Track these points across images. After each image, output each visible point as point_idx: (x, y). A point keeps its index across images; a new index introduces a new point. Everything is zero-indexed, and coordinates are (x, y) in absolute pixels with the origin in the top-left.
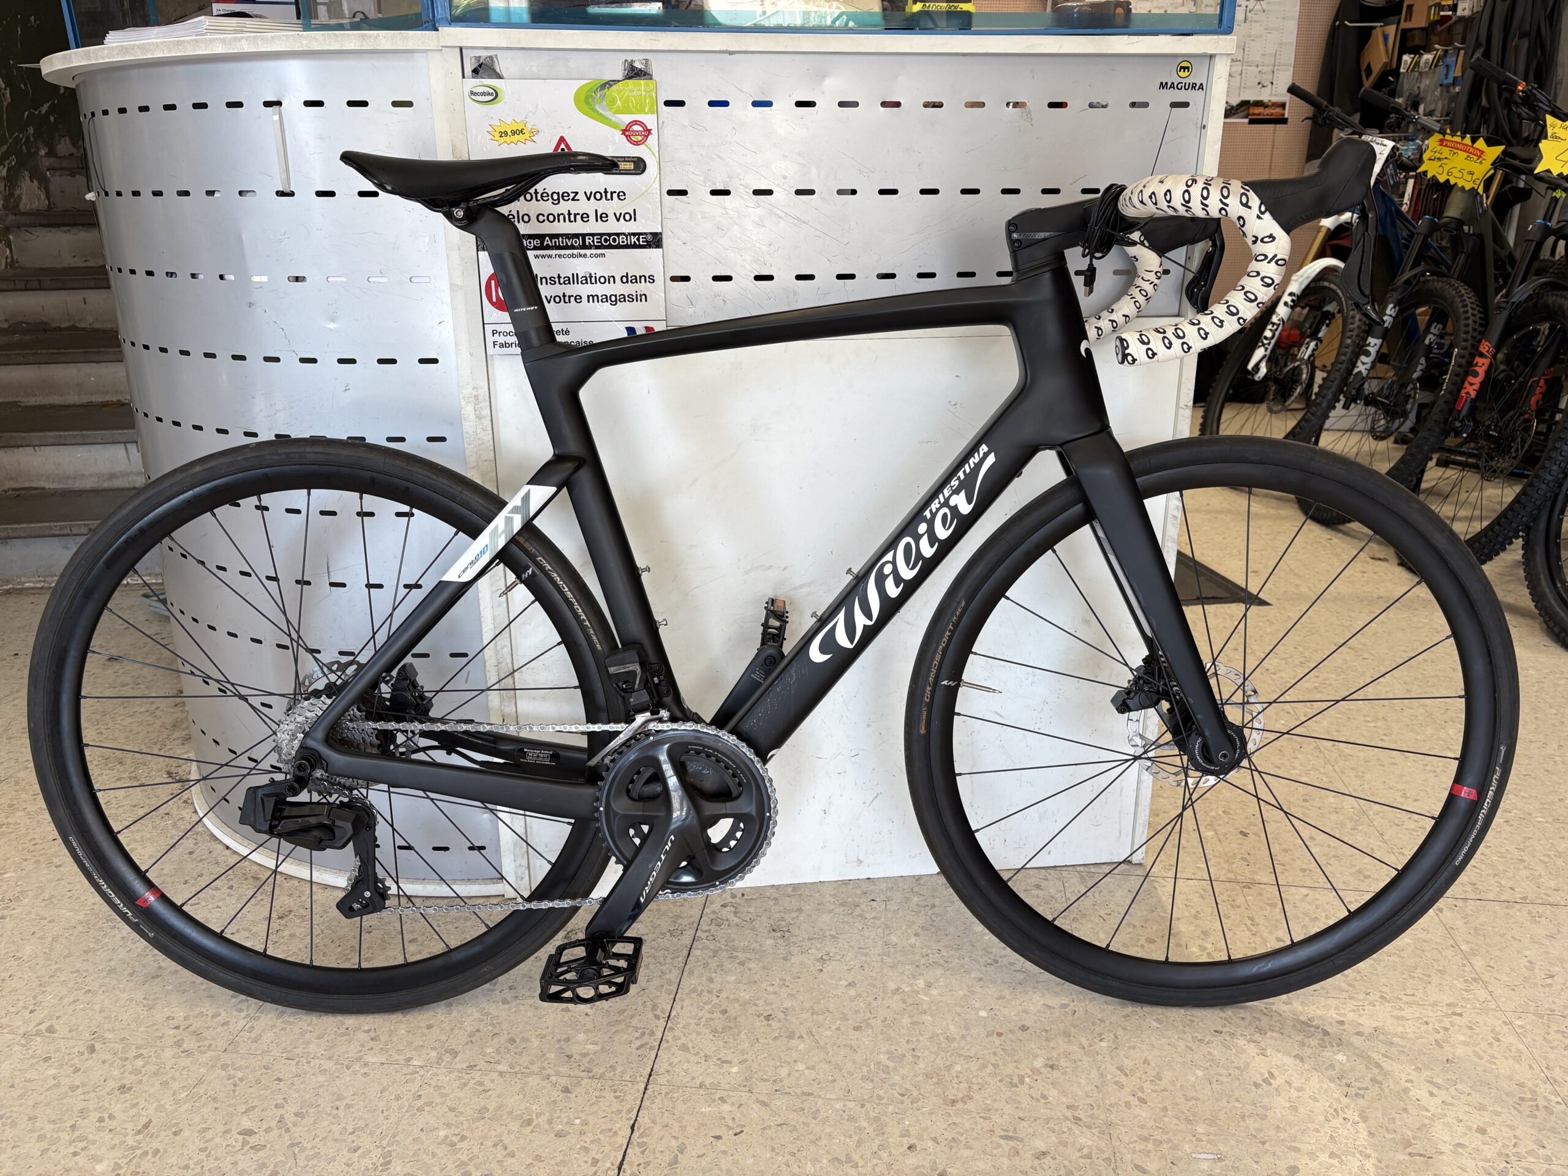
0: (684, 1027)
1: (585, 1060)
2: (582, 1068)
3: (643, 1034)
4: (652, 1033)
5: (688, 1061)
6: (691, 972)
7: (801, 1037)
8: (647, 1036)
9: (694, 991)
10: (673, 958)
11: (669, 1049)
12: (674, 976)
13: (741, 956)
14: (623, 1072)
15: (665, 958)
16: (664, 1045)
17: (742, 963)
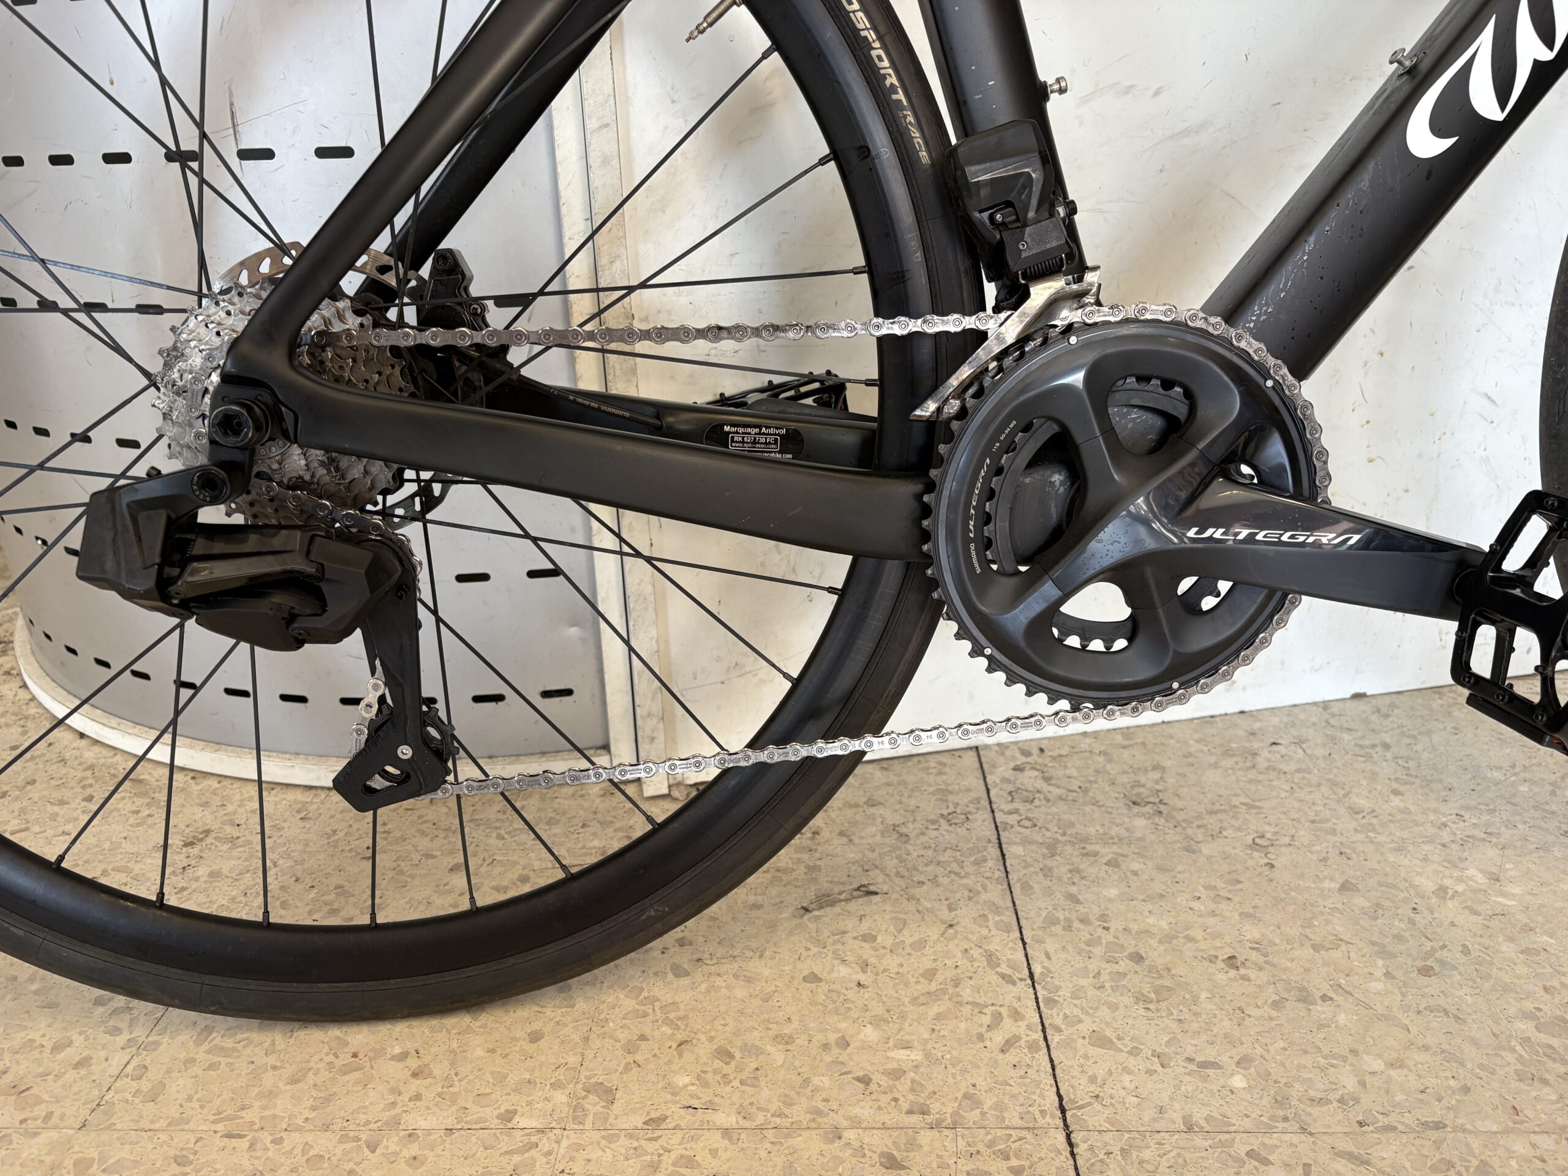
0: (1074, 996)
1: (904, 1085)
2: (905, 1106)
3: (998, 1017)
4: (1016, 1015)
5: (1126, 1070)
6: (1027, 887)
7: (1325, 998)
8: (1007, 1022)
9: (1051, 921)
10: (977, 863)
11: (1068, 1044)
12: (995, 893)
13: (1107, 852)
14: (999, 1107)
15: (961, 864)
16: (1054, 1039)
17: (1113, 864)
